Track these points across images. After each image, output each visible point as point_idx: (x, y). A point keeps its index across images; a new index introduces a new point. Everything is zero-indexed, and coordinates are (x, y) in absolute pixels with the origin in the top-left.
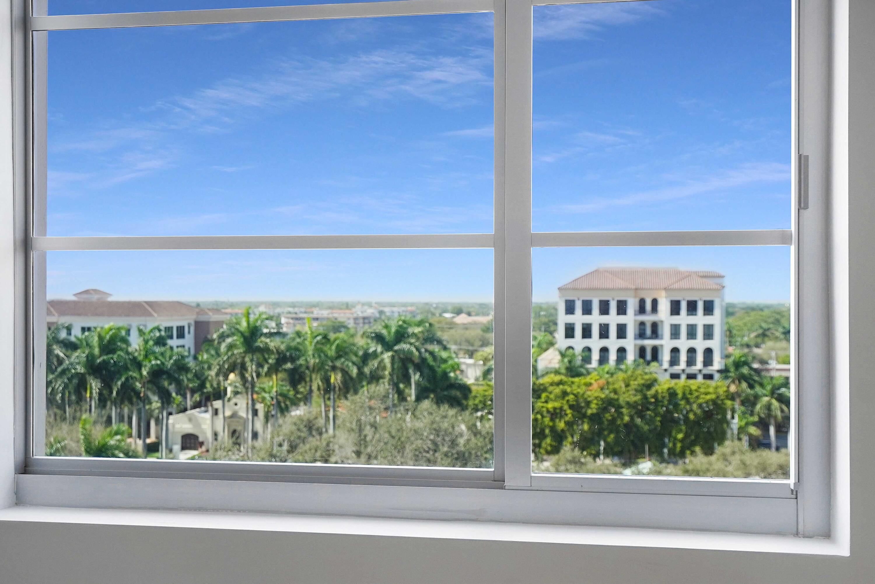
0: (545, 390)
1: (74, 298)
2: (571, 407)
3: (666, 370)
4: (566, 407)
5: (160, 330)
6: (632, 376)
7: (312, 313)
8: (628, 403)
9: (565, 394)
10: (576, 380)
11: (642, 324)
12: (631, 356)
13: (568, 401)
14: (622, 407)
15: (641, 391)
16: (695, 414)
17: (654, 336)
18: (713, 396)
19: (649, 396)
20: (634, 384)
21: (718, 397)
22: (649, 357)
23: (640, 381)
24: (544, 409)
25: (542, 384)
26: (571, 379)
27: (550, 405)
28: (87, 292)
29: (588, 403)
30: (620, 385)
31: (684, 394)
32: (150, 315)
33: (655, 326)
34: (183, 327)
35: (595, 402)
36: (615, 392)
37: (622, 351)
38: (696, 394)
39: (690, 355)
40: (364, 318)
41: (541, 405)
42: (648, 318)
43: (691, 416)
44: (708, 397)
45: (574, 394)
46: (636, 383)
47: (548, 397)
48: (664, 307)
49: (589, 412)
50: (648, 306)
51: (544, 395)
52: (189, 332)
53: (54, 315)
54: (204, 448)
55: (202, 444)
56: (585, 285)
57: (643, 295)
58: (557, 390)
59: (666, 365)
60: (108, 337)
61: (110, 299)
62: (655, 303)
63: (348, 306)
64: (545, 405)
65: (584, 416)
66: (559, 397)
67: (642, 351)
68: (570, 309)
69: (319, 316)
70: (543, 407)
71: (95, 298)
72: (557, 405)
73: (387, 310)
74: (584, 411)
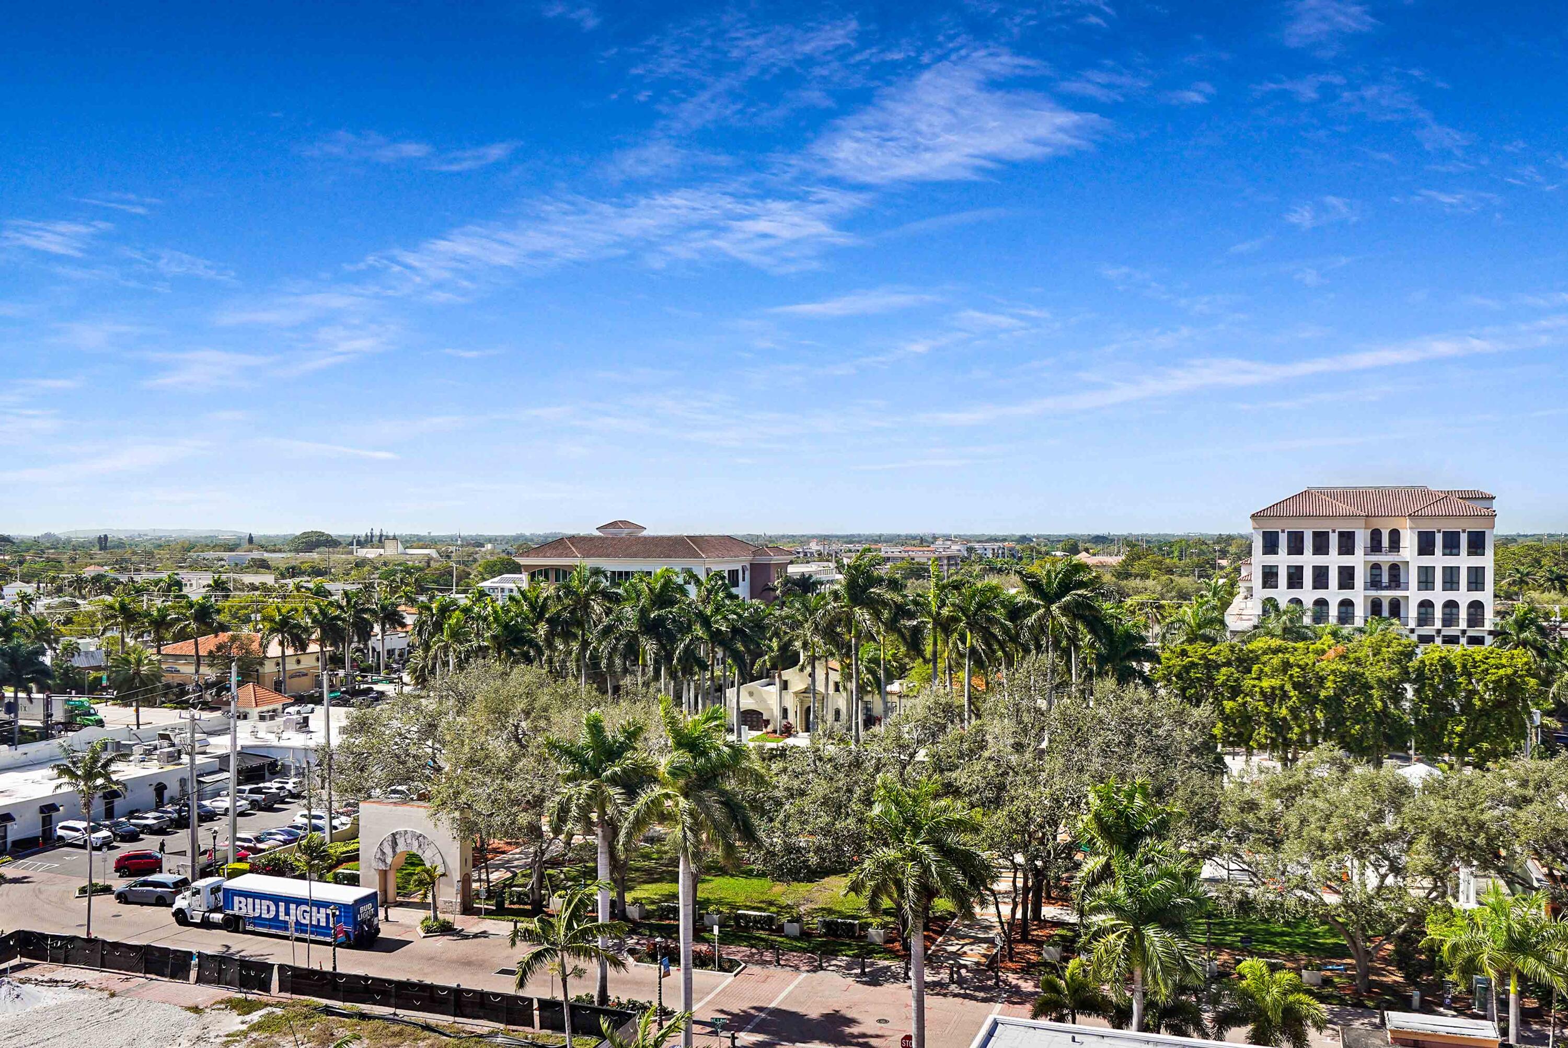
0: (1256, 659)
1: (597, 533)
2: (1296, 686)
3: (1412, 631)
4: (1288, 687)
5: (723, 578)
6: (1383, 641)
7: (880, 550)
8: (1380, 681)
9: (1286, 666)
10: (1300, 645)
11: (1376, 566)
12: (1360, 611)
13: (1291, 675)
14: (1372, 688)
15: (1399, 662)
16: (1482, 699)
17: (1393, 584)
18: (1510, 671)
19: (1410, 670)
20: (1386, 653)
21: (1516, 672)
22: (1385, 613)
23: (1395, 647)
24: (1257, 689)
25: (1251, 651)
26: (1291, 644)
27: (1266, 683)
28: (614, 524)
29: (1321, 680)
30: (1365, 652)
31: (1464, 666)
32: (697, 556)
33: (1395, 569)
34: (737, 571)
35: (1331, 677)
36: (1358, 662)
37: (1347, 605)
38: (1484, 667)
39: (1448, 610)
40: (949, 558)
41: (1252, 682)
42: (1386, 559)
43: (1477, 702)
44: (1502, 672)
45: (1299, 666)
46: (1390, 650)
47: (1261, 671)
48: (1409, 541)
49: (1323, 694)
50: (1385, 542)
51: (1255, 668)
52: (744, 580)
53: (577, 557)
54: (770, 728)
55: (767, 722)
56: (1292, 510)
57: (1377, 524)
58: (1276, 661)
59: (1412, 624)
60: (658, 586)
61: (645, 533)
62: (1395, 536)
63: (922, 541)
64: (1256, 682)
65: (1316, 699)
66: (1277, 670)
67: (1375, 607)
68: (1270, 545)
69: (889, 554)
70: (1254, 686)
71: (624, 532)
72: (1276, 682)
73: (977, 546)
74: (1313, 692)
